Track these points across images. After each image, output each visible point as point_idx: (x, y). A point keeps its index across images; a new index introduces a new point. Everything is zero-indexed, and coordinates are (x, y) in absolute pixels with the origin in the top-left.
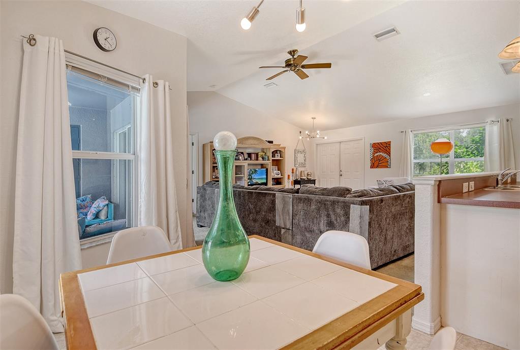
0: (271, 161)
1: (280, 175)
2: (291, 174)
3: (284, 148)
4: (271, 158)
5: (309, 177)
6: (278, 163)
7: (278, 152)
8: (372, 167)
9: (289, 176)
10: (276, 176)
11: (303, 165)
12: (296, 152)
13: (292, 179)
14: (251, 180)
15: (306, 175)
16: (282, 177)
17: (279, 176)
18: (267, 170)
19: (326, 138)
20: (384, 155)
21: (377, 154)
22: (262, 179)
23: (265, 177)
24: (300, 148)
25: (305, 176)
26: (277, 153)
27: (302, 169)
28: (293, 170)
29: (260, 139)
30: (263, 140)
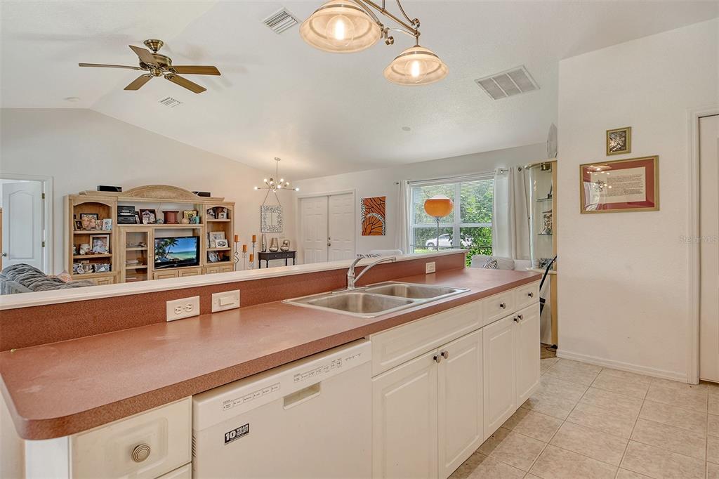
0: (205, 224)
1: (227, 246)
2: (250, 245)
3: (233, 204)
4: (207, 219)
5: (285, 248)
6: (224, 227)
7: (225, 210)
8: (364, 233)
9: (244, 247)
10: (221, 248)
11: (277, 229)
12: (263, 209)
13: (253, 251)
14: (162, 255)
15: (280, 245)
16: (229, 249)
17: (226, 248)
18: (199, 239)
20: (378, 216)
21: (370, 215)
22: (187, 253)
23: (195, 250)
24: (271, 202)
25: (277, 247)
26: (222, 211)
27: (275, 235)
28: (254, 236)
30: (188, 192)
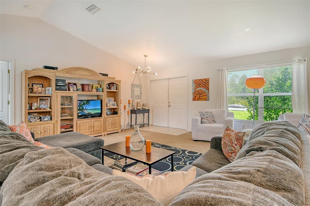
0: (105, 93)
1: (116, 106)
2: (127, 105)
3: (120, 81)
4: (106, 90)
5: (144, 108)
6: (114, 95)
7: (115, 85)
8: (194, 99)
9: (125, 106)
10: (112, 107)
11: (139, 97)
12: (133, 86)
13: (129, 109)
14: (82, 111)
15: (142, 106)
16: (118, 107)
17: (115, 107)
18: (101, 101)
19: (156, 74)
20: (204, 90)
21: (198, 89)
22: (96, 109)
23: (100, 107)
24: (137, 82)
25: (140, 107)
27: (139, 101)
28: (129, 101)
29: (93, 71)
30: (96, 73)
